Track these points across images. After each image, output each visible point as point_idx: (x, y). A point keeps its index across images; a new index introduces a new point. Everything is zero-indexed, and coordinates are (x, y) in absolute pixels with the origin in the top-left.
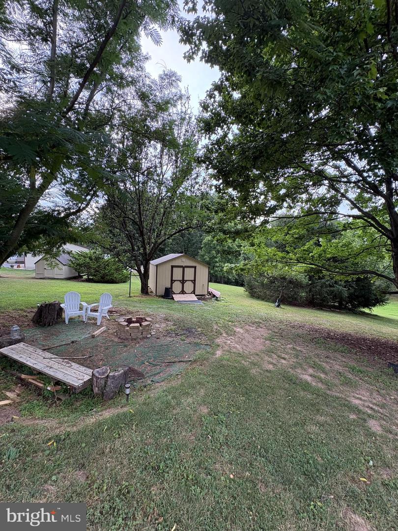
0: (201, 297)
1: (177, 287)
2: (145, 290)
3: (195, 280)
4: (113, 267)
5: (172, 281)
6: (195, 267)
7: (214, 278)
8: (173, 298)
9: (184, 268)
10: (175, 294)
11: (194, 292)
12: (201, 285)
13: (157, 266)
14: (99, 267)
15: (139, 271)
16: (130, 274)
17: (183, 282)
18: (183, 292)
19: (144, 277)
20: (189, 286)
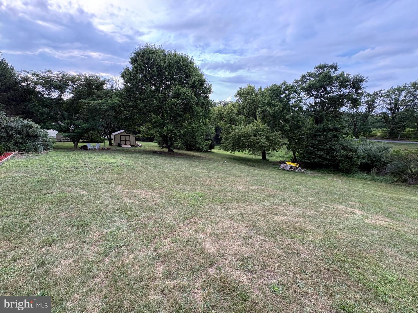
0: (133, 146)
1: (123, 143)
2: (110, 144)
3: (130, 140)
4: (96, 136)
5: (121, 141)
6: (130, 136)
7: (138, 139)
8: (121, 146)
9: (125, 136)
10: (122, 145)
11: (130, 144)
12: (133, 142)
13: (114, 135)
14: (88, 136)
15: (108, 137)
16: (104, 139)
17: (125, 141)
18: (126, 144)
19: (110, 140)
20: (128, 142)
